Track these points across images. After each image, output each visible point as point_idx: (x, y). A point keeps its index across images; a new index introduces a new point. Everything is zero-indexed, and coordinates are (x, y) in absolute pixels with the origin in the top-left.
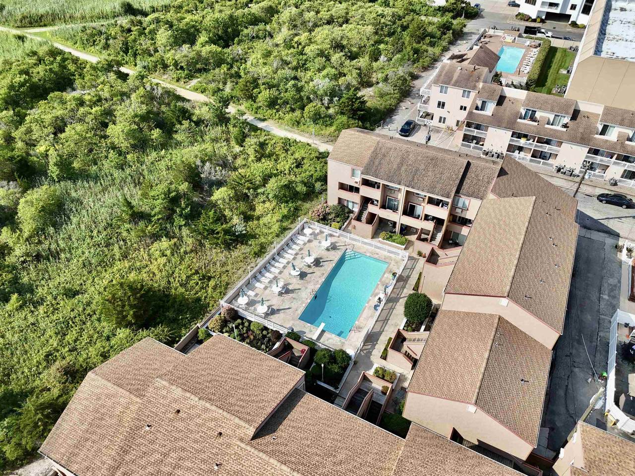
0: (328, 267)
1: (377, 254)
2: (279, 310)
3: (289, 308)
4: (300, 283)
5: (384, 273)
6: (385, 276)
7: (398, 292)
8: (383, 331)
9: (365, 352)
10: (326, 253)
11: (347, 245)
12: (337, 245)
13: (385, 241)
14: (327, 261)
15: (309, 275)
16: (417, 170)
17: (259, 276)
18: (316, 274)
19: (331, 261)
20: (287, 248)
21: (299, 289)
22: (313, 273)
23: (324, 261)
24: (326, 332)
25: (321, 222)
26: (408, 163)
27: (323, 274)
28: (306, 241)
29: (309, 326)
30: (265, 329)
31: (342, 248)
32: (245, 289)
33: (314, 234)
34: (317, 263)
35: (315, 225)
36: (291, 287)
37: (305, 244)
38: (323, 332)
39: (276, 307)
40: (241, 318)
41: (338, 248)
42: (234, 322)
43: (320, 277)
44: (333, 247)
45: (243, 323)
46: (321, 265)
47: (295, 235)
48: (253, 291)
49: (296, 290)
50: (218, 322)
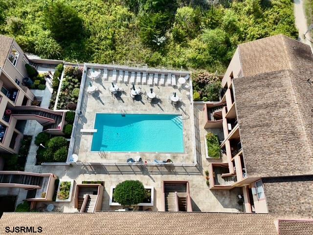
0: (155, 110)
1: (189, 140)
2: (99, 98)
3: (103, 104)
4: (130, 99)
5: (169, 153)
6: (167, 155)
7: (154, 171)
8: (109, 174)
9: (85, 168)
10: (169, 103)
11: (185, 114)
12: (182, 107)
13: (206, 141)
14: (160, 107)
15: (140, 102)
16: (267, 125)
17: (121, 73)
18: (144, 107)
19: (162, 109)
20: (156, 76)
21: (123, 102)
22: (144, 104)
23: (159, 105)
24: (92, 136)
25: (195, 84)
26: (272, 113)
27: (146, 110)
28: (173, 84)
29: (93, 123)
30: (76, 98)
31: (181, 112)
32: (106, 71)
33: (183, 86)
34: (155, 101)
35: (191, 82)
36: (123, 96)
37: (170, 85)
38: (92, 133)
39: (100, 95)
40: (80, 81)
41: (179, 108)
42: (73, 78)
43: (142, 110)
44: (178, 104)
45: (76, 84)
46: (155, 105)
47: (172, 74)
48: (108, 76)
49: (122, 100)
50: (69, 70)
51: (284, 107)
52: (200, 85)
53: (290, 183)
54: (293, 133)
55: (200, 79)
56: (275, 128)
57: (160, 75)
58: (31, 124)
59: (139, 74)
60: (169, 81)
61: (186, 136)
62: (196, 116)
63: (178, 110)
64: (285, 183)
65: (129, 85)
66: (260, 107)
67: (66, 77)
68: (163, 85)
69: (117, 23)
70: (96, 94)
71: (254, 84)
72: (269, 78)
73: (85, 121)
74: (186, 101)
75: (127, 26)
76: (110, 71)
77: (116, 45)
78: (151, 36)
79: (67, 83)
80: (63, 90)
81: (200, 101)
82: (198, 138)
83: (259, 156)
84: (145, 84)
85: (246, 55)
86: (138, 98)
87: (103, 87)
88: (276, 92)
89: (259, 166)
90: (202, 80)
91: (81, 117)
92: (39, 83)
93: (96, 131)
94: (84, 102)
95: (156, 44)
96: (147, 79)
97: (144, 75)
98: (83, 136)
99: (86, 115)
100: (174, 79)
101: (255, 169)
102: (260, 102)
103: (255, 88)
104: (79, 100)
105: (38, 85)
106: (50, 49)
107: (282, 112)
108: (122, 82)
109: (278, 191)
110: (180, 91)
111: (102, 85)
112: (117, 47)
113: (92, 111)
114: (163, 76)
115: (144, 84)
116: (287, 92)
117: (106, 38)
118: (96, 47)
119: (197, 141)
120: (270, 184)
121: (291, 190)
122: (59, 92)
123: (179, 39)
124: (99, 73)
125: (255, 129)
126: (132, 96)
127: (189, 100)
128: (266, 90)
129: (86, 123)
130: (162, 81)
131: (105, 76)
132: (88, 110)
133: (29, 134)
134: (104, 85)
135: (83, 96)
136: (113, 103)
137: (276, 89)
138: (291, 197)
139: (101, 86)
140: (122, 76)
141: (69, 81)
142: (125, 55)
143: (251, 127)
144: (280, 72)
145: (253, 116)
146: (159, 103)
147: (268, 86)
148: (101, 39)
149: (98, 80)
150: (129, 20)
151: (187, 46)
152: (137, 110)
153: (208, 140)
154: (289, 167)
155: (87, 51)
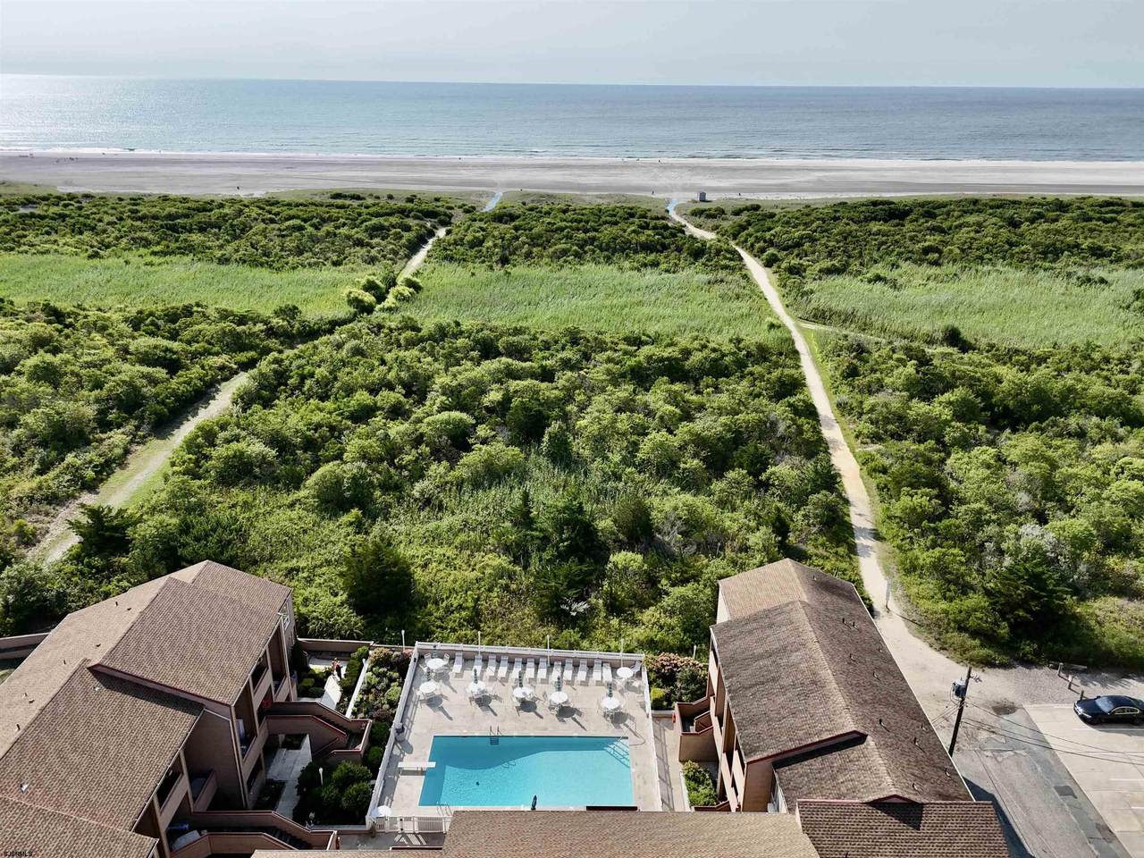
0: (568, 728)
1: (645, 783)
2: (442, 709)
3: (451, 718)
4: (510, 709)
10: (598, 715)
11: (635, 735)
12: (628, 722)
13: (683, 780)
14: (578, 722)
15: (532, 713)
16: (774, 680)
17: (492, 662)
18: (542, 723)
19: (583, 728)
20: (569, 666)
21: (496, 715)
22: (541, 717)
23: (575, 720)
24: (424, 777)
25: (653, 676)
26: (779, 661)
27: (546, 729)
28: (605, 680)
29: (425, 754)
30: (393, 705)
31: (624, 731)
32: (459, 659)
33: (628, 685)
34: (565, 712)
35: (644, 674)
36: (493, 704)
37: (599, 683)
38: (422, 773)
39: (444, 703)
40: (403, 675)
41: (622, 725)
42: (388, 670)
43: (537, 728)
44: (617, 717)
45: (395, 680)
46: (565, 719)
47: (603, 663)
48: (463, 669)
49: (492, 711)
50: (382, 655)
51: (798, 650)
52: (664, 677)
53: (820, 759)
54: (814, 682)
55: (663, 666)
56: (786, 681)
57: (576, 666)
58: (284, 759)
59: (531, 664)
60: (596, 675)
61: (638, 776)
62: (658, 738)
63: (620, 727)
64: (811, 761)
65: (507, 686)
66: (761, 657)
67: (374, 669)
68: (585, 684)
69: (485, 585)
70: (433, 702)
71: (749, 627)
72: (770, 616)
73: (409, 749)
74: (635, 712)
75: (506, 588)
76: (468, 659)
77: (481, 621)
78: (557, 598)
79: (375, 680)
80: (366, 691)
81: (667, 709)
82: (665, 779)
83: (763, 727)
84: (545, 681)
85: (734, 592)
86: (526, 706)
87: (452, 688)
88: (784, 632)
89: (763, 740)
90: (667, 668)
91: (401, 742)
92: (311, 685)
93: (433, 765)
94: (409, 715)
95: (567, 614)
96: (549, 671)
97: (543, 664)
98: (402, 777)
99: (412, 738)
100: (607, 672)
101: (759, 747)
102: (760, 651)
103: (750, 632)
104: (399, 710)
105: (309, 687)
106: (343, 625)
107: (795, 657)
108: (493, 679)
109: (801, 776)
110: (622, 694)
111: (449, 685)
112: (482, 625)
113: (425, 731)
114: (583, 666)
115: (542, 683)
116: (801, 630)
117: (460, 607)
118: (439, 623)
119: (665, 785)
120: (787, 768)
121: (823, 769)
122: (356, 696)
123: (615, 607)
124: (446, 662)
125: (753, 690)
126: (515, 700)
127: (642, 711)
128: (768, 632)
129: (410, 752)
130: (582, 675)
131: (457, 668)
132: (416, 729)
133: (279, 779)
134: (452, 685)
135: (406, 707)
136: (473, 716)
137: (784, 629)
138: (822, 779)
139: (448, 688)
140: (494, 669)
141: (378, 675)
142: (499, 637)
143: (746, 688)
144: (787, 605)
145: (750, 672)
146: (575, 716)
147: (771, 626)
148: (449, 611)
149: (442, 676)
150: (510, 578)
151: (635, 623)
152: (525, 729)
153: (687, 777)
154: (811, 731)
155: (419, 630)
